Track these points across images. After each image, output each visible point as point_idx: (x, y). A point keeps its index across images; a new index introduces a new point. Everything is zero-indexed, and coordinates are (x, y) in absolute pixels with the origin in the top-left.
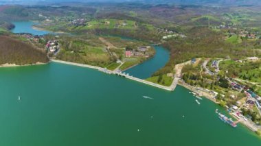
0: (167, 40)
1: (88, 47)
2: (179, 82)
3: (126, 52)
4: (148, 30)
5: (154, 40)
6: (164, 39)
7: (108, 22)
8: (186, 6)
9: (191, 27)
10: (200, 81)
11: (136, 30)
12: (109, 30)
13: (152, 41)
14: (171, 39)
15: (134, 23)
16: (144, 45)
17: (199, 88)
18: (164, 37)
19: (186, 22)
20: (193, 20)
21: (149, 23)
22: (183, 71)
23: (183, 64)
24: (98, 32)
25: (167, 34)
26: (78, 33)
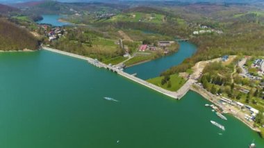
0: (196, 35)
1: (100, 38)
2: (194, 87)
3: (143, 46)
4: (177, 25)
5: (183, 36)
6: (194, 35)
7: (134, 16)
8: (231, 4)
9: (231, 23)
10: (229, 87)
11: (163, 24)
12: (133, 23)
13: (178, 36)
14: (204, 34)
15: (163, 17)
16: (167, 40)
17: (224, 98)
18: (195, 33)
19: (227, 18)
20: (237, 16)
21: (180, 18)
22: (204, 71)
23: (207, 62)
24: (120, 25)
25: (199, 29)
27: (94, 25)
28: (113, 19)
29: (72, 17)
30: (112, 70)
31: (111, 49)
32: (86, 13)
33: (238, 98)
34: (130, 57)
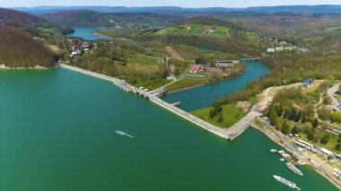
0: (271, 53)
1: (139, 55)
2: (257, 122)
3: (195, 66)
4: (246, 40)
5: (251, 54)
6: (267, 53)
7: (189, 28)
9: (321, 38)
10: (309, 125)
11: (227, 39)
12: (186, 37)
13: (246, 55)
14: (281, 52)
15: (227, 30)
16: (230, 59)
18: (269, 50)
19: (316, 31)
20: (330, 29)
21: (250, 31)
23: (280, 88)
24: (170, 39)
25: (275, 46)
26: (144, 39)
27: (136, 39)
28: (162, 32)
29: (111, 30)
30: (143, 96)
31: (151, 69)
32: (130, 26)
33: (324, 142)
34: (175, 80)
